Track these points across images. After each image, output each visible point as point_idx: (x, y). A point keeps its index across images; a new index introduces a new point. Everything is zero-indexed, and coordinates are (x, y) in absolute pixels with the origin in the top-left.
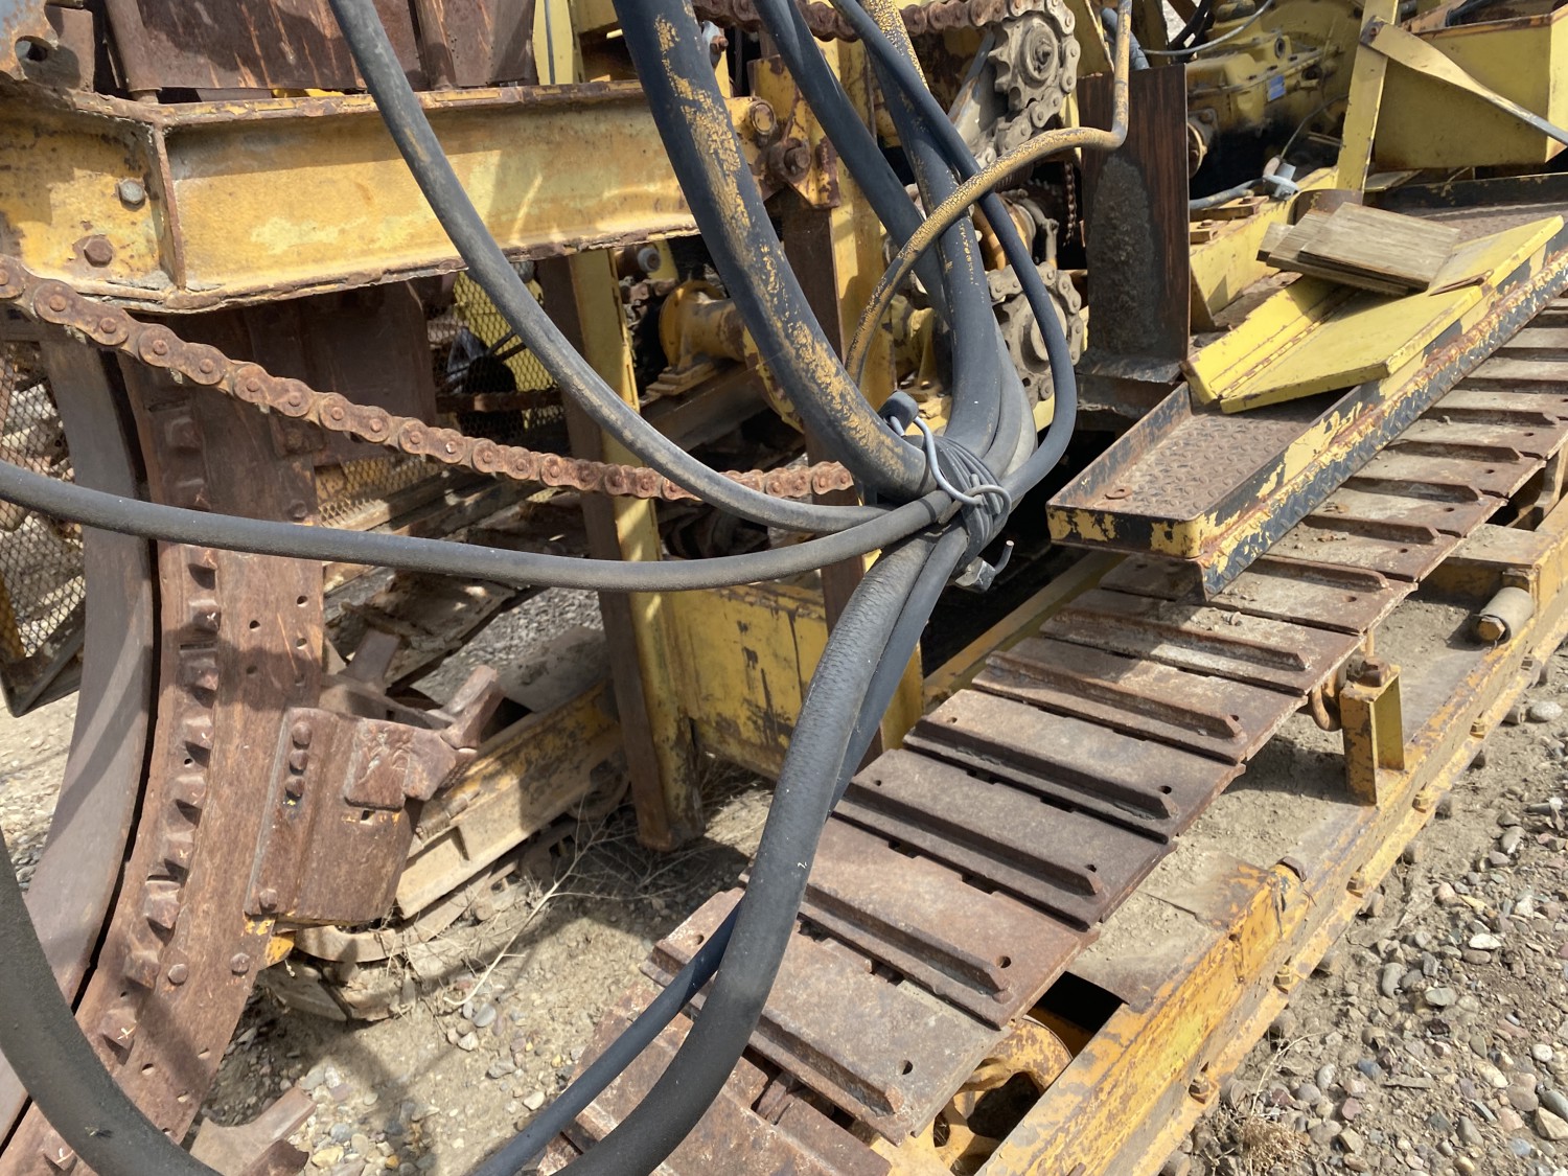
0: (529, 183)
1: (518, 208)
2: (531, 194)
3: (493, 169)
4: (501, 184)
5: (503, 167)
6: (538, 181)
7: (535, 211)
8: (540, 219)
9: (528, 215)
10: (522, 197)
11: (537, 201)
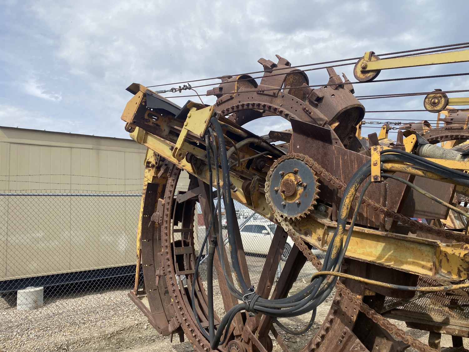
0: (390, 251)
1: (386, 255)
2: (390, 254)
3: (383, 246)
4: (383, 250)
5: (385, 247)
6: (392, 252)
7: (390, 257)
8: (390, 259)
9: (388, 257)
10: (388, 253)
11: (391, 255)
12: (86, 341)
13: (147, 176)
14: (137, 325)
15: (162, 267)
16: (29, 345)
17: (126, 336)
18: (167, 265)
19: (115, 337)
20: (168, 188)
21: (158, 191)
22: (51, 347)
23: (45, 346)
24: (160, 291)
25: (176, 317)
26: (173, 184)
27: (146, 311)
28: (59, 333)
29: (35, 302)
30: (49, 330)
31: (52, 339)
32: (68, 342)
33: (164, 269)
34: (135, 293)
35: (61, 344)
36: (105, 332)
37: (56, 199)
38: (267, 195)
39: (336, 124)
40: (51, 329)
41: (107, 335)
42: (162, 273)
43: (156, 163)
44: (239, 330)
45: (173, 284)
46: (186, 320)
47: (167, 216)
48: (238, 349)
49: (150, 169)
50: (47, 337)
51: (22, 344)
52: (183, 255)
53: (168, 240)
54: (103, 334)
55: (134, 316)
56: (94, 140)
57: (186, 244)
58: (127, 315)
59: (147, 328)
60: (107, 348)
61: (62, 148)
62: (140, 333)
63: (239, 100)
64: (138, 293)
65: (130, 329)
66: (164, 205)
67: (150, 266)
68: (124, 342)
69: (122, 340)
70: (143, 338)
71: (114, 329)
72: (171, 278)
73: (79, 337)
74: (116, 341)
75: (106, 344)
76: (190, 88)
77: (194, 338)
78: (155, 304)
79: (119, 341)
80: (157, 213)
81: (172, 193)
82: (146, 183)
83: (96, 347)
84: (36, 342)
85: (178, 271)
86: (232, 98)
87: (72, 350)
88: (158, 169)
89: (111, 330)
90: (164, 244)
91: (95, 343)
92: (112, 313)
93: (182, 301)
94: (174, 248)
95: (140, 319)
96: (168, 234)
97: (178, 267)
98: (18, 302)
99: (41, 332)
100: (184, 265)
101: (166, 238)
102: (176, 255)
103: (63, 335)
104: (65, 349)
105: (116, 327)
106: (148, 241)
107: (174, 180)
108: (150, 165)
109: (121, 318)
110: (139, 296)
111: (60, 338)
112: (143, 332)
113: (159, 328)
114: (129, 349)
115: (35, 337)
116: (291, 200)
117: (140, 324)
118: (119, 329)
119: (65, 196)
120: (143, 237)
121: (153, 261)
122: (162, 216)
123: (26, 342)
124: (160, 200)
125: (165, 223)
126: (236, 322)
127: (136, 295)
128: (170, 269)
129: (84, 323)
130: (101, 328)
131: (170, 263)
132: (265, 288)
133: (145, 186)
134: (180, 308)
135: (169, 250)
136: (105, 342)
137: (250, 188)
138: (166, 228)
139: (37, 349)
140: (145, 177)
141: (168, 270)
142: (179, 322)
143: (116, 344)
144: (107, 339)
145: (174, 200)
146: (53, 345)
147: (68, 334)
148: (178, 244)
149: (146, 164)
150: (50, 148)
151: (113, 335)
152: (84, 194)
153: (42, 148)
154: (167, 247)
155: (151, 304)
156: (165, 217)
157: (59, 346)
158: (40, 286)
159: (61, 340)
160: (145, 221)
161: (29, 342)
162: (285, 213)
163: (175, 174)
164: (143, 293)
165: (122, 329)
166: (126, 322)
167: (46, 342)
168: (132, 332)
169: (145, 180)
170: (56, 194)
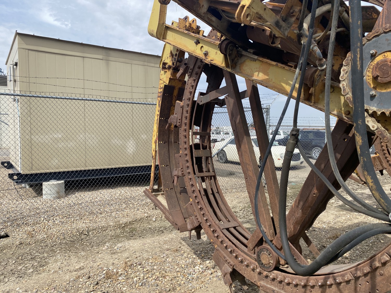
12: (104, 229)
13: (163, 79)
14: (146, 218)
15: (180, 168)
16: (55, 229)
17: (137, 226)
18: (187, 166)
19: (129, 227)
20: (188, 89)
21: (174, 94)
22: (74, 232)
23: (69, 231)
24: (176, 190)
25: (196, 216)
26: (193, 84)
27: (162, 208)
28: (80, 220)
29: (58, 193)
30: (72, 217)
31: (74, 226)
32: (88, 229)
33: (182, 170)
34: (150, 191)
35: (83, 230)
36: (119, 221)
37: (72, 103)
38: (343, 84)
40: (73, 217)
41: (122, 224)
42: (180, 174)
43: (173, 64)
44: (270, 236)
45: (192, 185)
46: (206, 220)
47: (186, 118)
48: (269, 255)
49: (166, 70)
50: (70, 224)
51: (49, 229)
52: (201, 158)
53: (187, 142)
54: (118, 223)
55: (143, 209)
56: (104, 51)
57: (205, 148)
58: (137, 208)
59: (156, 220)
60: (122, 235)
61: (75, 57)
62: (150, 224)
64: (154, 191)
65: (141, 220)
66: (182, 107)
67: (166, 166)
68: (136, 231)
69: (134, 229)
70: (152, 228)
71: (127, 220)
72: (190, 179)
73: (97, 225)
74: (129, 230)
75: (121, 232)
77: (216, 238)
78: (172, 202)
79: (132, 230)
80: (175, 115)
81: (192, 95)
82: (162, 86)
83: (113, 234)
84: (61, 227)
85: (198, 173)
87: (92, 235)
88: (176, 70)
89: (125, 221)
90: (182, 145)
91: (111, 230)
92: (124, 206)
93: (202, 202)
94: (194, 150)
95: (149, 212)
96: (187, 137)
97: (197, 169)
98: (44, 192)
99: (65, 219)
100: (202, 167)
101: (185, 140)
102: (196, 158)
103: (84, 222)
104: (86, 234)
105: (129, 218)
106: (164, 143)
107: (195, 80)
108: (167, 66)
109: (132, 210)
110: (154, 194)
111: (82, 225)
112: (152, 223)
113: (176, 224)
114: (141, 237)
115: (60, 223)
116: (385, 89)
117: (149, 216)
118: (131, 220)
119: (80, 100)
120: (159, 139)
121: (169, 162)
122: (180, 118)
123: (52, 227)
124: (177, 103)
125: (183, 125)
126: (267, 227)
127: (152, 192)
128: (189, 170)
129: (101, 213)
130: (116, 218)
131: (189, 164)
132: (310, 196)
133: (161, 88)
134: (201, 208)
135: (188, 152)
136: (120, 230)
137: (315, 76)
138: (185, 130)
139: (62, 233)
140: (161, 80)
141: (188, 171)
142: (199, 222)
143: (129, 232)
144: (121, 228)
145: (194, 102)
146: (75, 230)
147: (88, 221)
148: (197, 146)
149: (162, 65)
150: (64, 56)
151: (126, 225)
152: (97, 99)
153: (57, 56)
154: (186, 149)
155: (169, 202)
156: (184, 119)
157: (81, 232)
158: (62, 180)
159: (82, 227)
160: (162, 123)
161: (55, 227)
162: (373, 106)
163: (197, 74)
164: (158, 191)
165: (134, 220)
166: (137, 214)
167: (69, 228)
168: (143, 223)
169: (160, 83)
170: (72, 98)
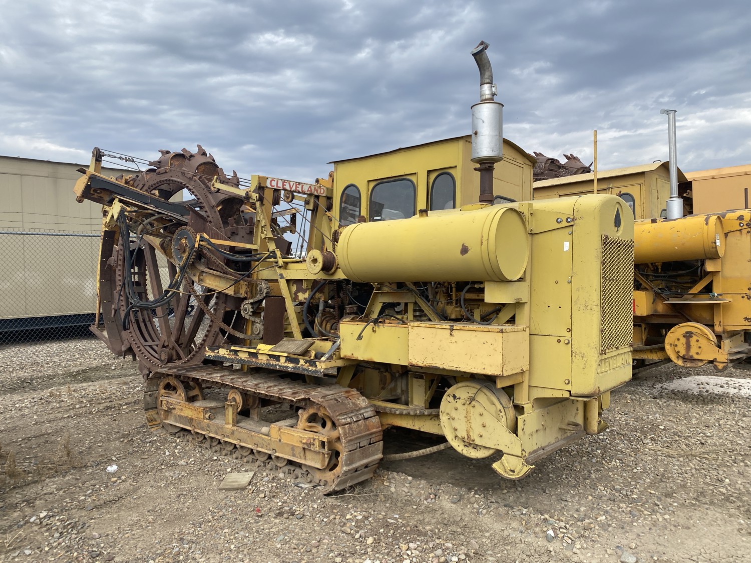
12: (50, 377)
14: (104, 366)
15: (117, 303)
17: (92, 374)
19: (81, 375)
23: (7, 379)
24: (117, 323)
28: (20, 370)
31: (14, 375)
32: (31, 378)
35: (24, 378)
36: (69, 370)
39: (220, 207)
41: (73, 373)
42: (117, 307)
47: (121, 260)
50: (8, 373)
54: (68, 372)
55: (101, 359)
59: (115, 369)
62: (108, 373)
63: (171, 175)
65: (97, 369)
66: (118, 251)
67: (108, 302)
68: (90, 379)
70: (110, 376)
71: (79, 368)
73: (42, 374)
76: (133, 161)
78: (113, 335)
79: (85, 378)
80: (112, 257)
82: (104, 230)
86: (166, 172)
87: (35, 383)
89: (77, 369)
90: (118, 283)
91: (60, 378)
92: (78, 356)
103: (26, 371)
104: (29, 382)
105: (82, 367)
106: (106, 282)
108: (107, 214)
109: (87, 360)
110: (99, 329)
112: (111, 372)
113: (115, 351)
118: (85, 368)
120: (101, 279)
121: (111, 299)
122: (116, 260)
124: (114, 247)
125: (119, 266)
127: (97, 328)
130: (66, 368)
133: (103, 232)
136: (70, 378)
137: (164, 245)
138: (120, 271)
140: (103, 224)
142: (129, 344)
144: (72, 376)
146: (15, 379)
147: (31, 371)
151: (78, 373)
154: (120, 286)
155: (110, 334)
156: (119, 261)
157: (22, 380)
159: (23, 375)
160: (103, 264)
165: (88, 369)
166: (92, 363)
167: (8, 377)
168: (99, 371)
169: (102, 227)
